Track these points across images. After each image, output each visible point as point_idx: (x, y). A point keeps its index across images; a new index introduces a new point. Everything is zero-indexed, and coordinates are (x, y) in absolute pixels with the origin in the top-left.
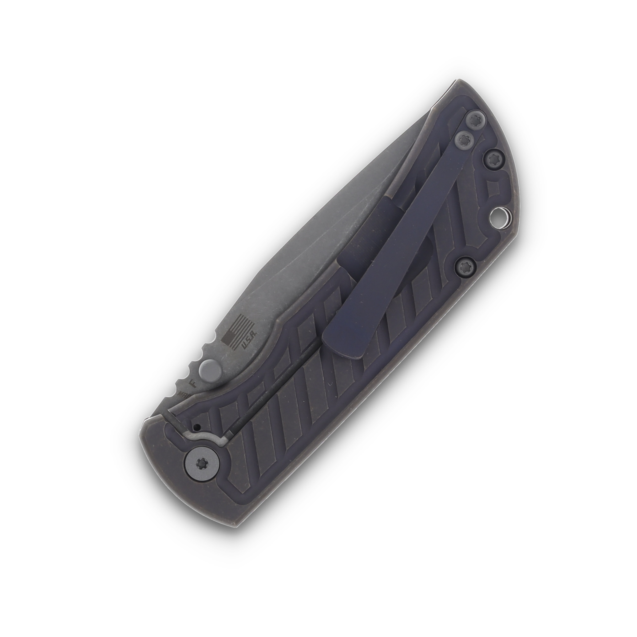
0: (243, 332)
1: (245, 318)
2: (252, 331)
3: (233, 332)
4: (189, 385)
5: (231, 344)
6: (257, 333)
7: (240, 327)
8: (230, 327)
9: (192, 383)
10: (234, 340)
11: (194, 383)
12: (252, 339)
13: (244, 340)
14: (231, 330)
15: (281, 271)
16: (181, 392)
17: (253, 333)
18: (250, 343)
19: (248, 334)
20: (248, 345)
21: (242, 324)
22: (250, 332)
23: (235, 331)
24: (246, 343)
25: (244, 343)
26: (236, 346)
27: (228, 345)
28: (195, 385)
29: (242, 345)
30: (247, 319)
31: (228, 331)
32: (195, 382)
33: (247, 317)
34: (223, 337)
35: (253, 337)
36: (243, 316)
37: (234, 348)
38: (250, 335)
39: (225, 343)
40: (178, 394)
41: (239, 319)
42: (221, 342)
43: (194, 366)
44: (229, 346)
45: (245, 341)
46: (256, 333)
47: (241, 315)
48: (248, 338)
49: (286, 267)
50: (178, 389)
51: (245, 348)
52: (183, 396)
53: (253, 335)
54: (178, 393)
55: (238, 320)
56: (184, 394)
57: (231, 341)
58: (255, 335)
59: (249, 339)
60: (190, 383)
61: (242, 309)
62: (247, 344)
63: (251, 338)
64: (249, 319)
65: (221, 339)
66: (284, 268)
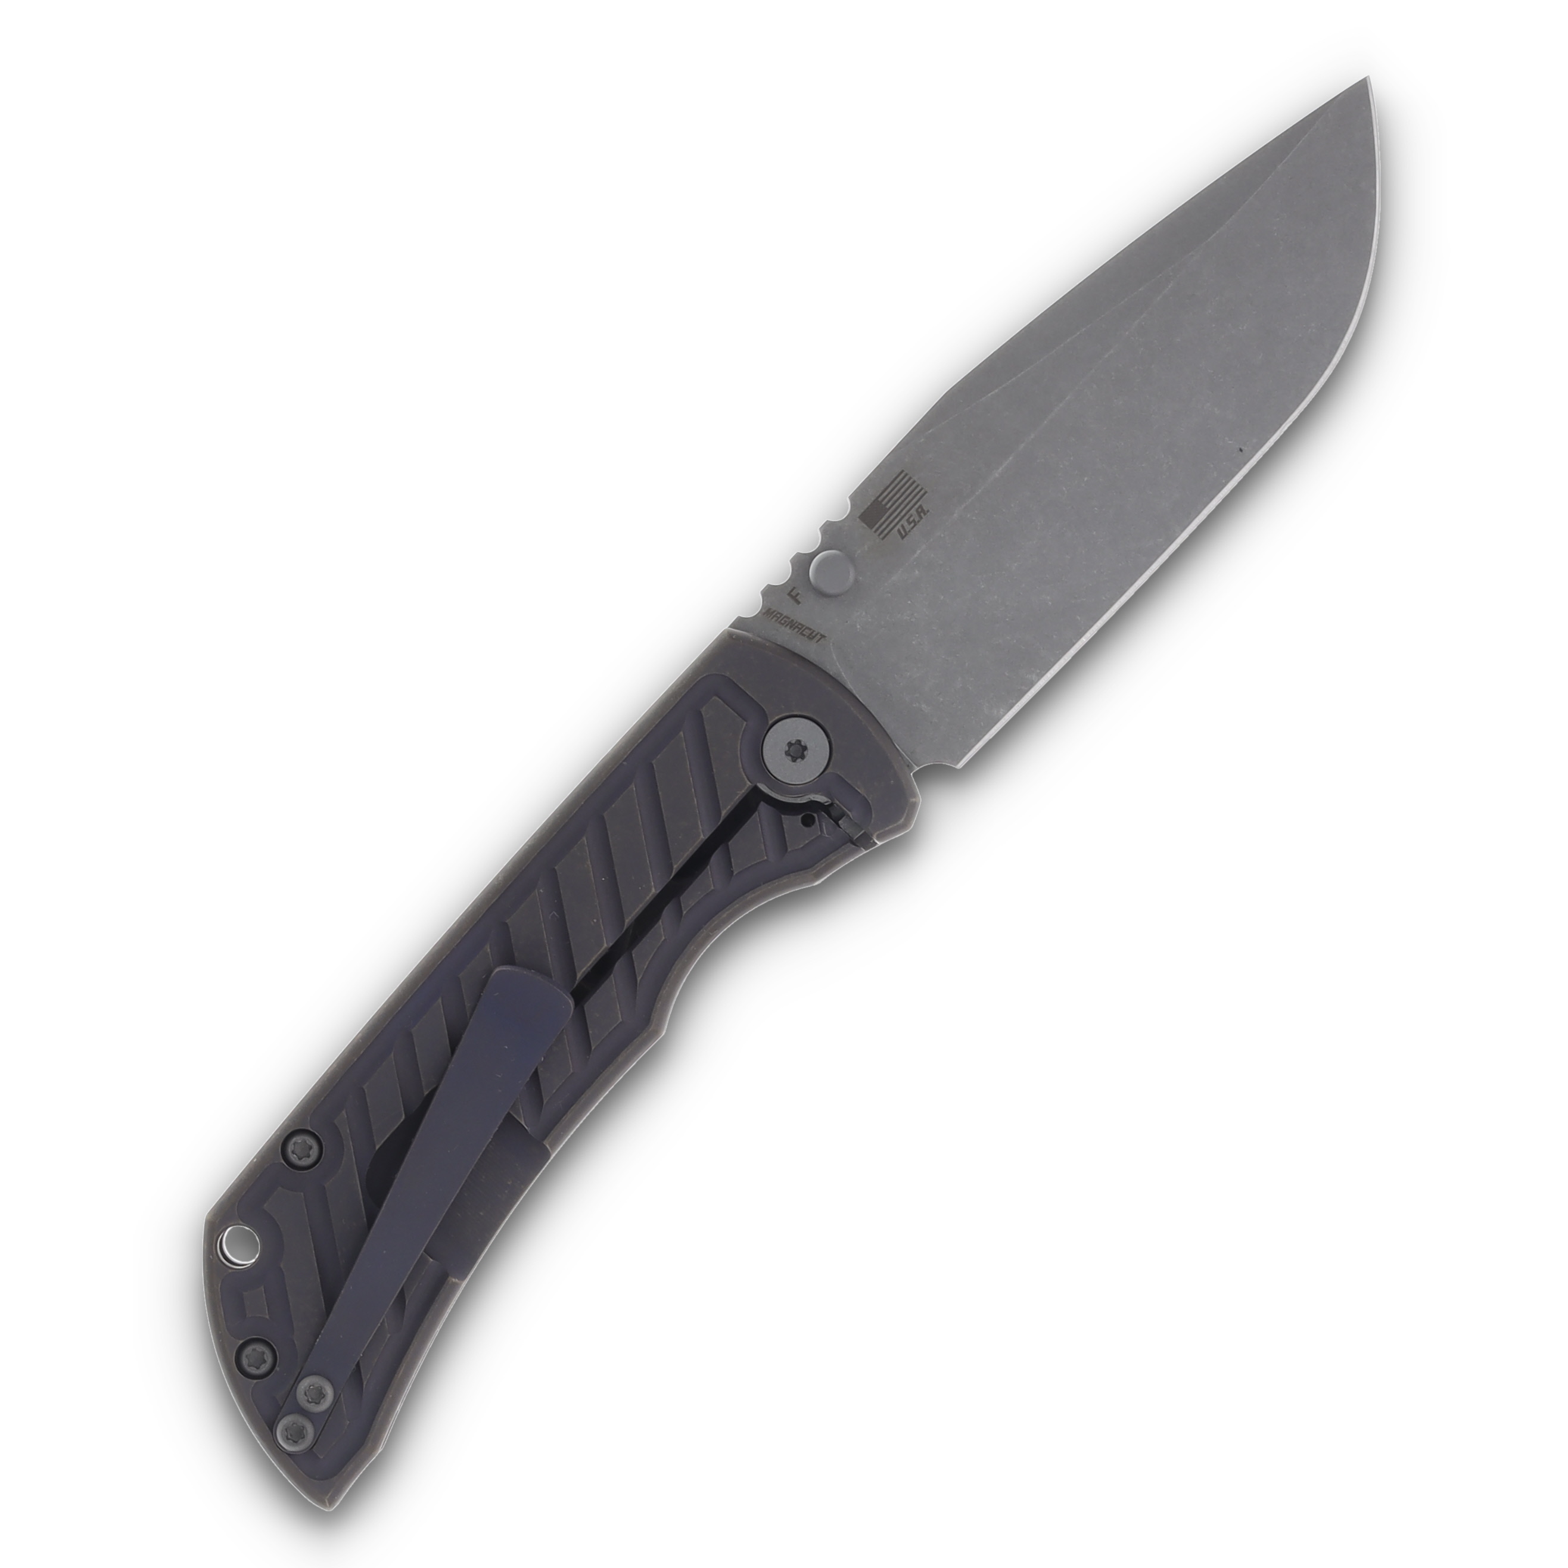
0: (902, 506)
1: (910, 478)
2: (920, 506)
3: (884, 503)
4: (788, 597)
5: (877, 526)
6: (931, 511)
7: (898, 496)
8: (878, 494)
9: (793, 594)
10: (883, 519)
11: (798, 594)
12: (919, 521)
13: (904, 522)
14: (880, 499)
15: (989, 395)
16: (770, 609)
17: (923, 511)
18: (915, 529)
19: (913, 511)
20: (909, 531)
21: (903, 490)
22: (916, 506)
23: (889, 501)
24: (906, 528)
25: (903, 526)
26: (886, 532)
27: (871, 528)
28: (800, 600)
29: (899, 531)
30: (914, 482)
31: (874, 501)
32: (800, 592)
33: (915, 478)
34: (862, 511)
35: (921, 518)
36: (906, 475)
37: (881, 536)
38: (915, 513)
39: (866, 524)
40: (764, 614)
41: (898, 479)
42: (858, 520)
43: (801, 563)
44: (874, 529)
45: (906, 524)
46: (928, 511)
47: (903, 471)
48: (911, 519)
49: (1000, 388)
50: (765, 602)
51: (903, 537)
52: (772, 618)
53: (922, 514)
54: (764, 611)
55: (896, 482)
56: (776, 614)
57: (878, 522)
58: (925, 514)
59: (914, 521)
60: (789, 594)
61: (907, 460)
62: (907, 530)
63: (916, 520)
64: (918, 482)
65: (859, 515)
66: (996, 391)
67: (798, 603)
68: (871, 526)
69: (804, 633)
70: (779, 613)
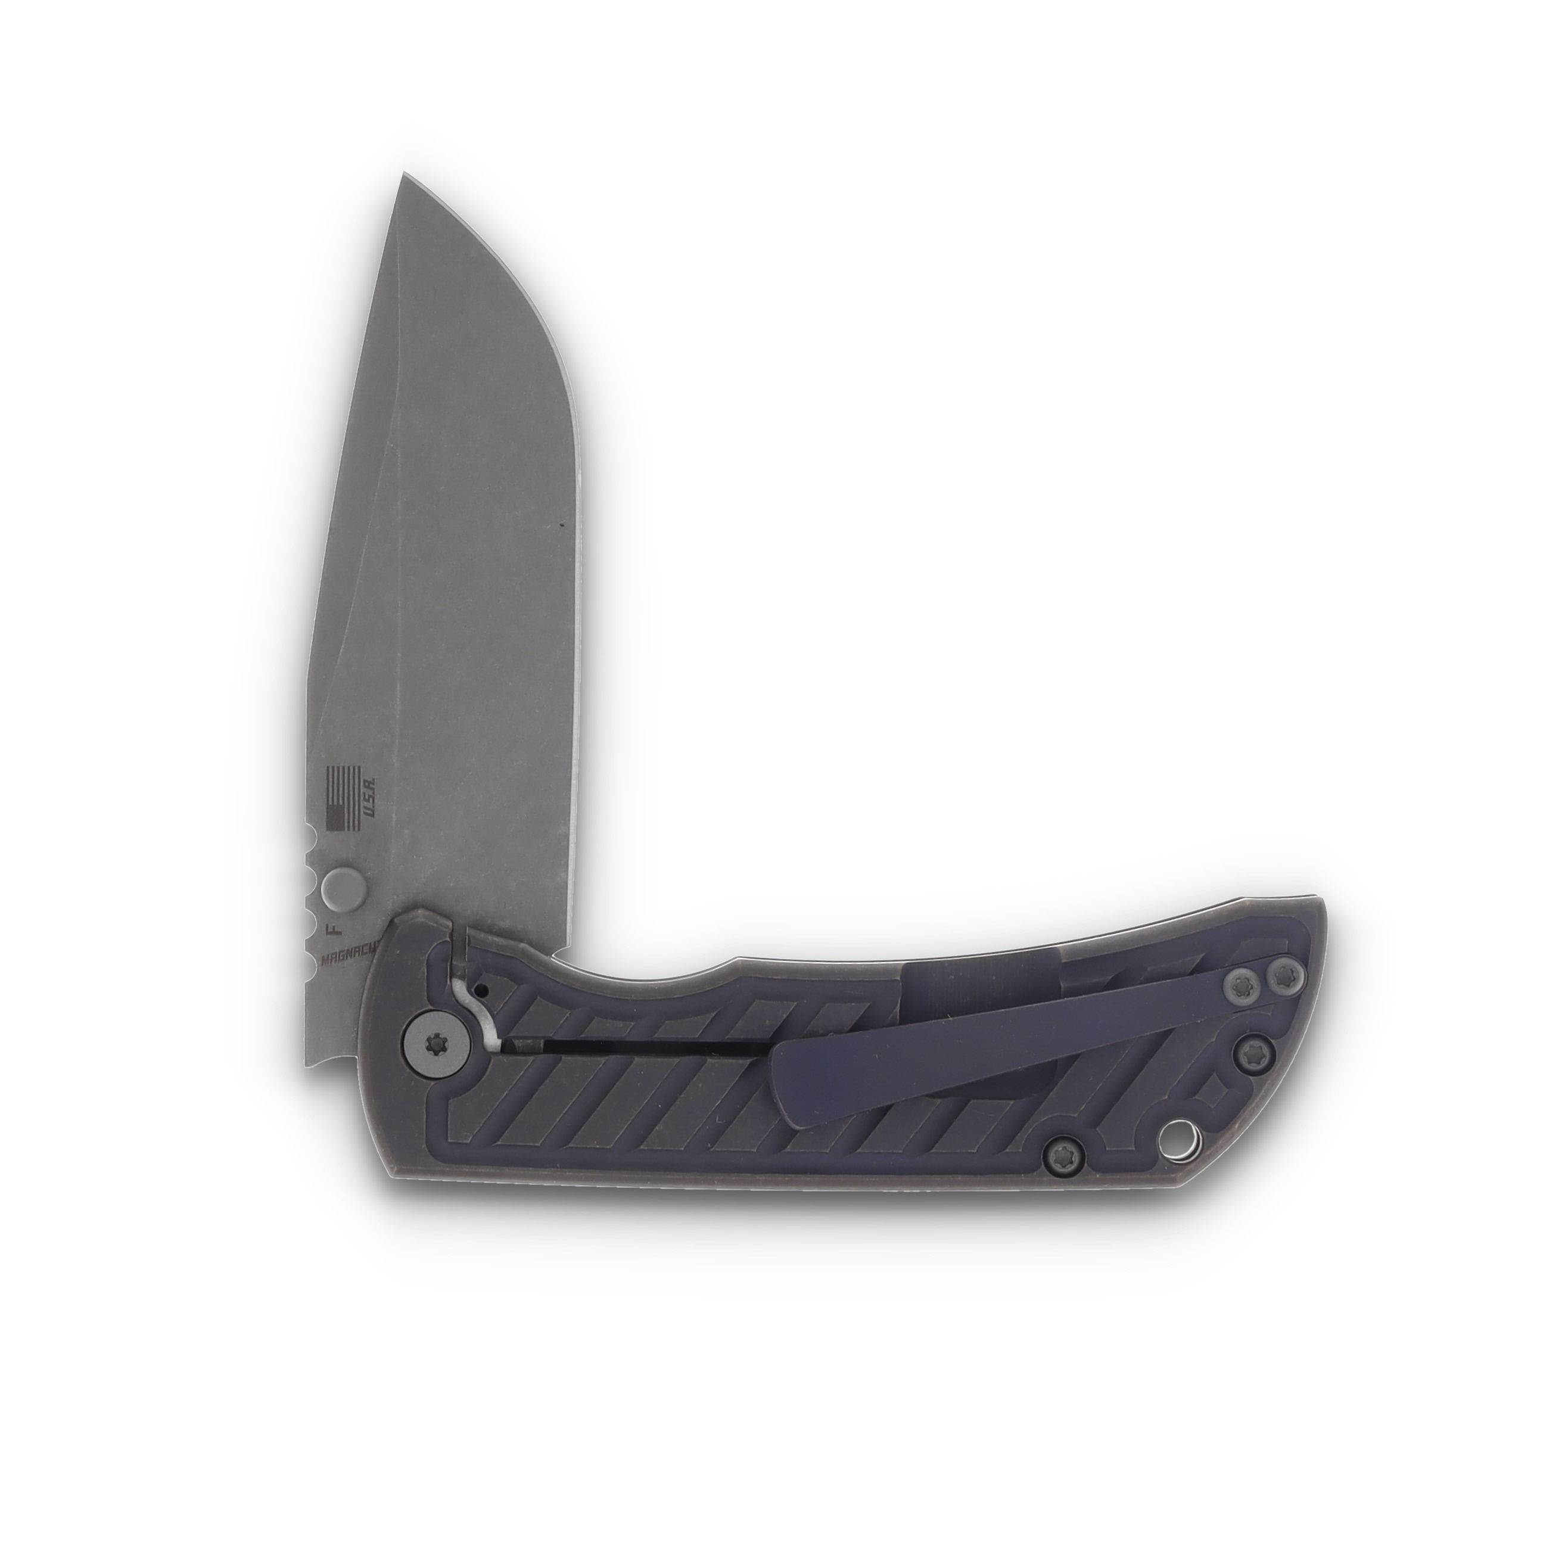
0: (351, 793)
1: (338, 768)
2: (365, 781)
3: (335, 803)
4: (329, 936)
5: (346, 824)
6: (375, 777)
7: (341, 789)
8: (326, 800)
9: (330, 930)
10: (346, 815)
11: (334, 927)
12: (374, 793)
13: (363, 804)
14: (330, 803)
15: (340, 654)
16: (323, 957)
17: (370, 783)
18: (376, 801)
19: (362, 790)
20: (373, 807)
21: (341, 781)
22: (362, 784)
23: (338, 799)
24: (369, 806)
25: (365, 808)
26: (356, 822)
27: (344, 829)
28: (339, 930)
29: (365, 813)
30: (344, 768)
31: (327, 808)
32: (334, 925)
33: (342, 765)
34: (325, 823)
35: (373, 789)
36: (333, 768)
37: (356, 828)
38: (365, 789)
39: (337, 830)
40: (322, 964)
41: (330, 776)
42: (328, 833)
43: (314, 902)
44: (346, 829)
45: (366, 804)
46: (374, 780)
47: (328, 768)
48: (367, 797)
49: (344, 641)
50: (315, 955)
51: (373, 815)
52: (331, 962)
53: (371, 786)
54: (320, 962)
55: (331, 780)
56: (331, 956)
57: (344, 821)
58: (373, 784)
59: (369, 796)
60: (327, 933)
61: (323, 756)
62: (371, 807)
63: (371, 793)
64: (346, 765)
65: (325, 829)
66: (343, 646)
67: (340, 933)
68: (342, 829)
69: (365, 951)
70: (333, 954)
